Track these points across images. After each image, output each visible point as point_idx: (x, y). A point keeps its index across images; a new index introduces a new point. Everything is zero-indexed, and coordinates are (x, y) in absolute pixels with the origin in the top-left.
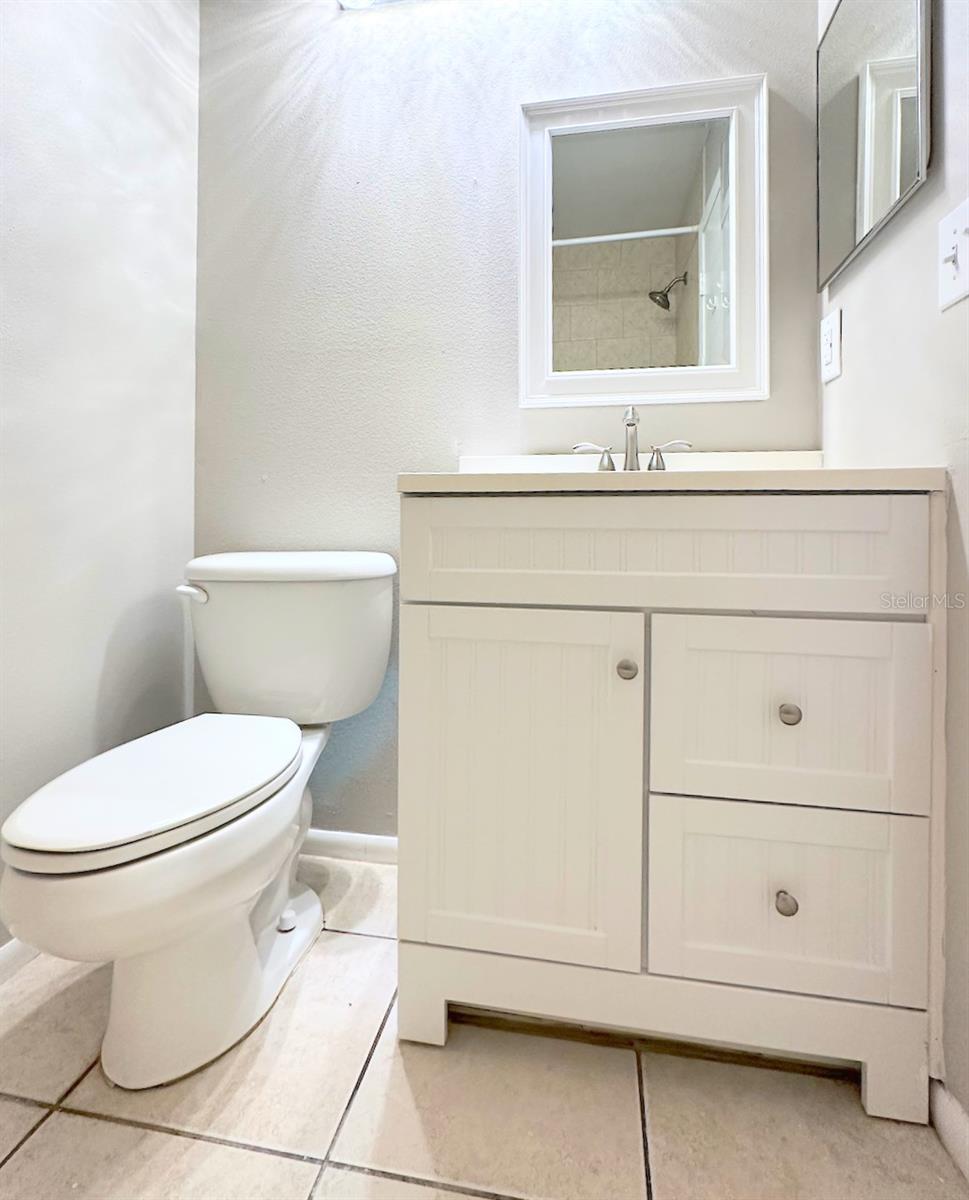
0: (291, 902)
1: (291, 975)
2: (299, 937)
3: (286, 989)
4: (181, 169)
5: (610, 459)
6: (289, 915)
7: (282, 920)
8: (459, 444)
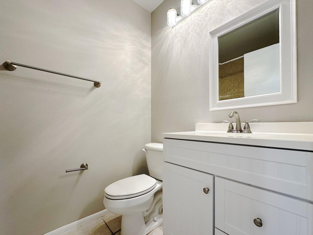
0: (158, 215)
1: (153, 230)
2: (156, 223)
3: (151, 233)
4: (148, 70)
5: (232, 125)
6: (156, 218)
7: (154, 219)
8: (197, 120)
